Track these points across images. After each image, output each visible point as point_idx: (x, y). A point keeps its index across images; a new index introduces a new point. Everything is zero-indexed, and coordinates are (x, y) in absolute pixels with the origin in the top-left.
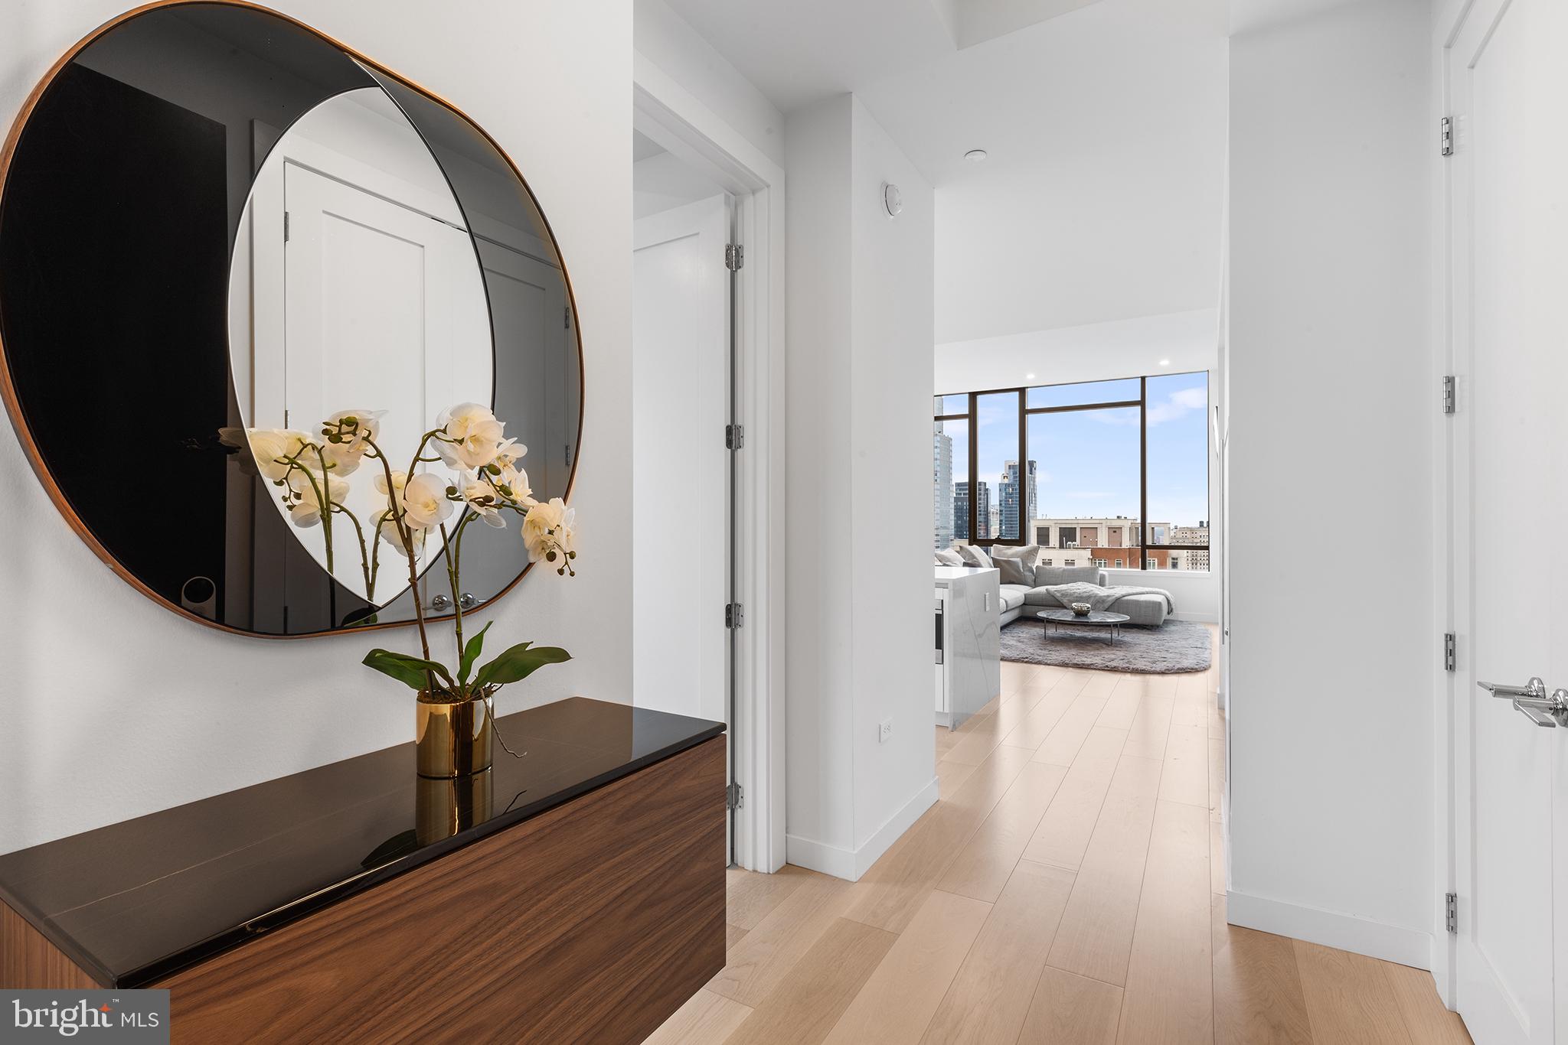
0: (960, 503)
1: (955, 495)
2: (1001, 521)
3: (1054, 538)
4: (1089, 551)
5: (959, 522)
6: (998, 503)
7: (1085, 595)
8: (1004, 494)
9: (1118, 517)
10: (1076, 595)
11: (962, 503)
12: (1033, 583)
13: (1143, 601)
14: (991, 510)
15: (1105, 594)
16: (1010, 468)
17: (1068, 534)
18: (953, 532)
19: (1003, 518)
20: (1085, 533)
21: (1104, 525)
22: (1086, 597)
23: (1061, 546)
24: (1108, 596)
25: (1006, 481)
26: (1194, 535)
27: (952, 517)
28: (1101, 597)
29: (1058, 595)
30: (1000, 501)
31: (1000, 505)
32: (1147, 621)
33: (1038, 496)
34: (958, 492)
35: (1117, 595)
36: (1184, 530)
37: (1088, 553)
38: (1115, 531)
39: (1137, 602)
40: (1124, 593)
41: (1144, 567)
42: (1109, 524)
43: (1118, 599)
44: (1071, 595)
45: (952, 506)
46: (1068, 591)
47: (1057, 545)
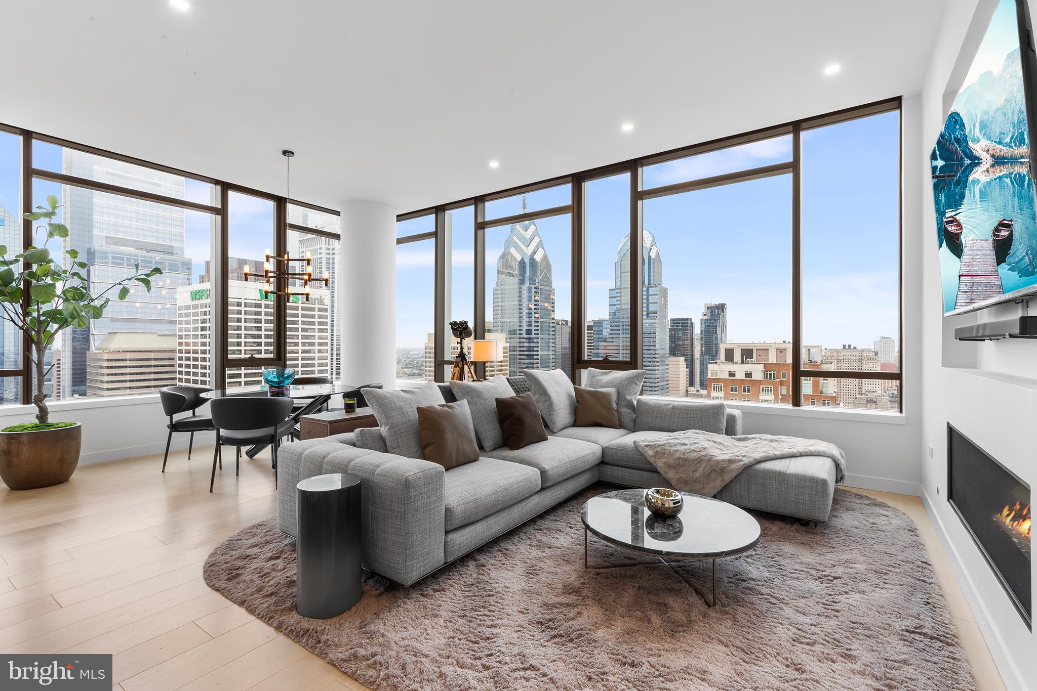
0: (673, 333)
1: (670, 327)
2: (701, 344)
3: (737, 356)
4: (762, 366)
5: (673, 345)
6: (700, 333)
7: (693, 455)
8: (704, 326)
9: (784, 342)
10: (678, 455)
11: (675, 333)
12: (631, 424)
13: (792, 475)
14: (695, 337)
15: (727, 457)
16: (708, 309)
17: (747, 354)
18: (668, 352)
19: (703, 342)
20: (760, 352)
21: (773, 347)
22: (694, 460)
23: (742, 362)
24: (731, 461)
25: (706, 317)
26: (839, 354)
27: (668, 342)
28: (718, 462)
29: (650, 453)
30: (701, 331)
31: (701, 333)
32: (802, 512)
33: (728, 327)
34: (672, 325)
35: (746, 460)
36: (831, 351)
37: (762, 367)
38: (781, 351)
39: (782, 476)
40: (758, 455)
41: (796, 402)
42: (777, 346)
43: (748, 468)
44: (670, 455)
45: (668, 334)
46: (667, 447)
47: (740, 361)
